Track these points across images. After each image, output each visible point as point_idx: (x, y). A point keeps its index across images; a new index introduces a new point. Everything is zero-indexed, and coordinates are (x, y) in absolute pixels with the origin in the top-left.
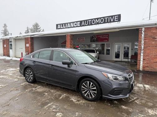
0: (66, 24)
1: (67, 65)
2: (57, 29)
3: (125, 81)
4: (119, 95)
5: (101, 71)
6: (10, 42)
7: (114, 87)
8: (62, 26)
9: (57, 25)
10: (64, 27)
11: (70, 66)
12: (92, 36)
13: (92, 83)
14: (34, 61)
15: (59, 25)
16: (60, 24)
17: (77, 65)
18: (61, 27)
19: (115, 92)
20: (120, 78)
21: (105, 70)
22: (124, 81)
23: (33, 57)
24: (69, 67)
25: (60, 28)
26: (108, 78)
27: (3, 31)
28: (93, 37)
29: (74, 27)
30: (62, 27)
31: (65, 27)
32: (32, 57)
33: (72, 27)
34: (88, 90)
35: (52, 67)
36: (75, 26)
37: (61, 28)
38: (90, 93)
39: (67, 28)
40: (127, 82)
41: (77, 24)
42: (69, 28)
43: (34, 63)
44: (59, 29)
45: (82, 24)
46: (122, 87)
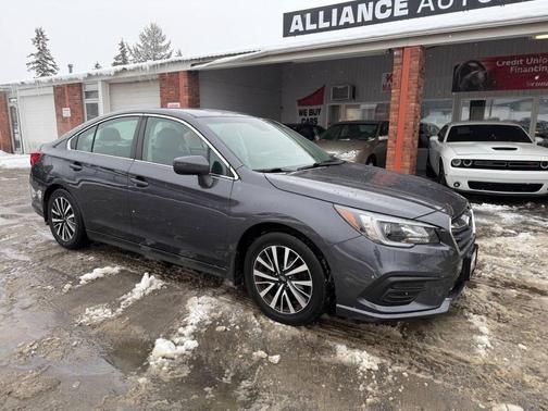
0: (335, 12)
1: (196, 177)
2: (287, 33)
3: (438, 244)
4: (408, 303)
5: (332, 202)
6: (88, 94)
7: (388, 268)
8: (315, 20)
9: (288, 18)
10: (322, 25)
11: (209, 181)
12: (466, 65)
13: (287, 250)
14: (76, 163)
15: (297, 18)
16: (302, 13)
17: (236, 177)
18: (309, 27)
19: (390, 290)
20: (416, 232)
21: (351, 196)
22: (431, 243)
23: (75, 147)
24: (202, 183)
25: (301, 29)
26: (362, 230)
27: (33, 59)
28: (466, 69)
29: (375, 21)
30: (314, 27)
31: (327, 25)
32: (69, 148)
33: (364, 23)
34: (281, 282)
35: (139, 185)
36: (379, 16)
37: (305, 32)
38: (289, 292)
39: (338, 27)
40: (447, 248)
41: (392, 8)
42: (347, 25)
43: (75, 169)
44: (297, 33)
45: (422, 5)
46: (424, 270)
